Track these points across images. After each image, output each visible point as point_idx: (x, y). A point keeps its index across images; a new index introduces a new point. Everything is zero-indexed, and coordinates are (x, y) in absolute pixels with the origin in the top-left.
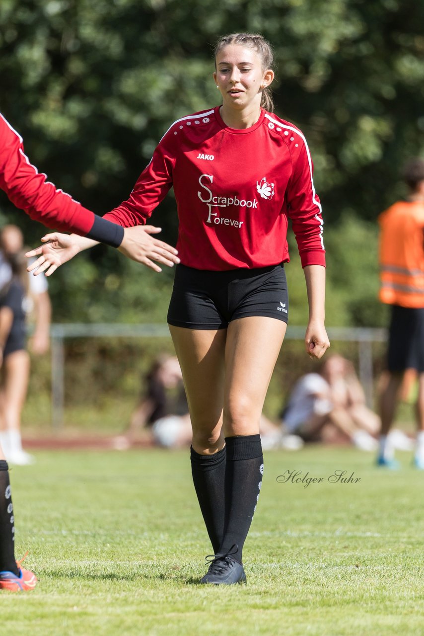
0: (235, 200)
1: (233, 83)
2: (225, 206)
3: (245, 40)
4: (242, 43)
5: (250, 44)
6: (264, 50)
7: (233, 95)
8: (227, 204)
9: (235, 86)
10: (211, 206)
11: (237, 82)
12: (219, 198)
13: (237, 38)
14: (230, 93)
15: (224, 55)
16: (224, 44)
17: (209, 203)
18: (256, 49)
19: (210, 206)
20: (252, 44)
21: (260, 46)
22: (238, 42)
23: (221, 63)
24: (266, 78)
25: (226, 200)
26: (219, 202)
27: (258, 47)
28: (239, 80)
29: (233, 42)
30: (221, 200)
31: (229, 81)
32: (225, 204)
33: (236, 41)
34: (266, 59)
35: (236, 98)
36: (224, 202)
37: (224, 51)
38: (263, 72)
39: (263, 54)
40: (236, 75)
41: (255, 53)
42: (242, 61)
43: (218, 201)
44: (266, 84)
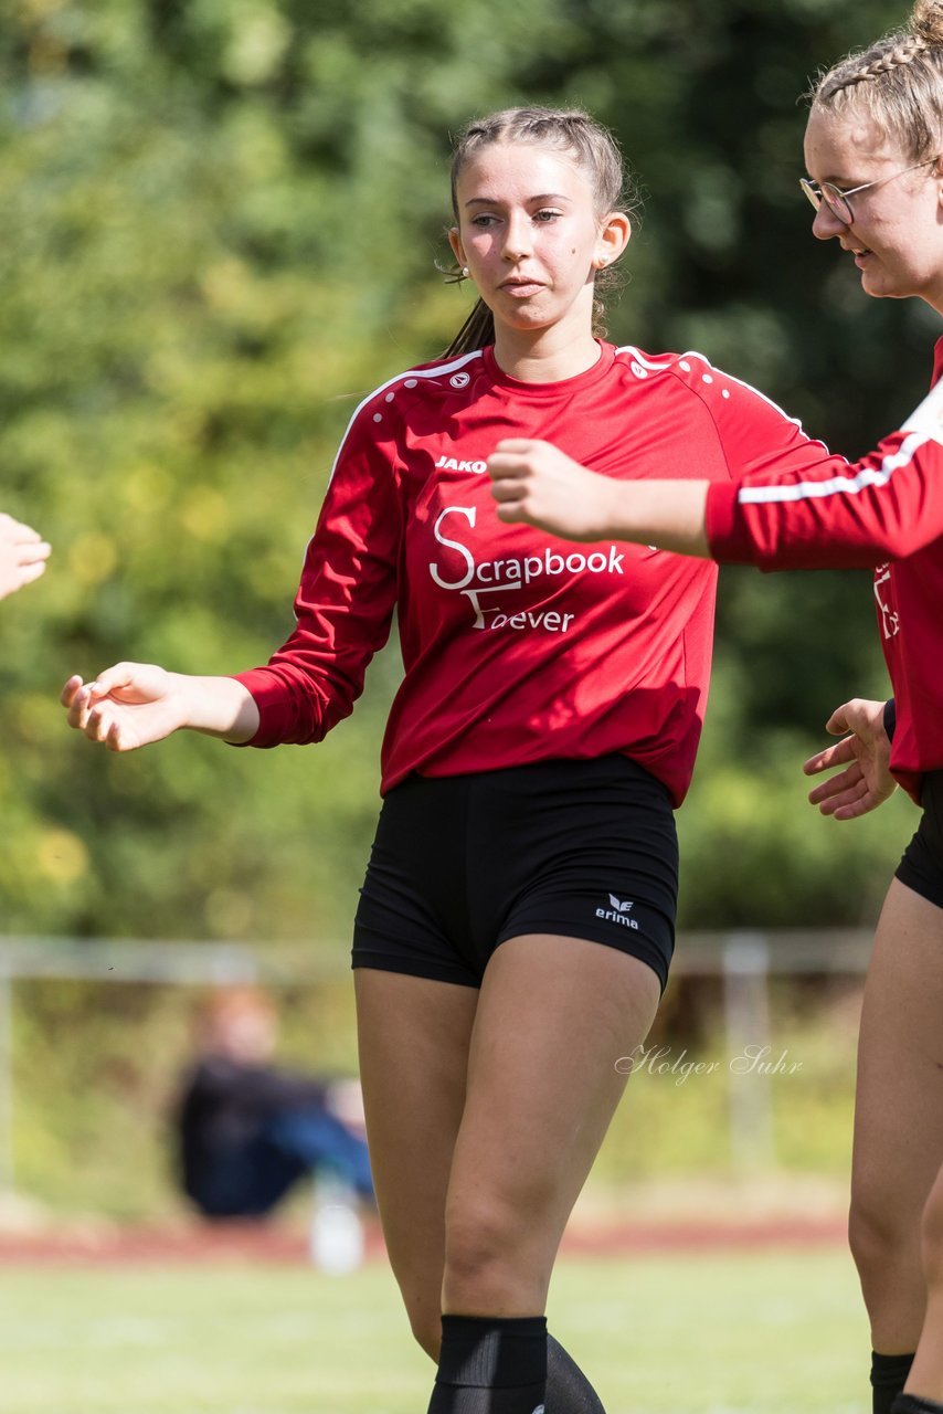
0: (548, 560)
1: (511, 260)
2: (517, 585)
3: (539, 129)
4: (531, 137)
5: (554, 139)
6: (596, 154)
7: (517, 291)
8: (523, 578)
9: (519, 269)
10: (478, 594)
11: (524, 256)
12: (497, 565)
13: (514, 122)
14: (506, 288)
15: (480, 178)
16: (478, 144)
17: (469, 587)
18: (573, 152)
19: (472, 594)
20: (563, 139)
21: (584, 145)
22: (517, 135)
23: (473, 201)
24: (608, 236)
25: (518, 567)
26: (497, 577)
27: (579, 146)
28: (528, 250)
29: (503, 135)
30: (503, 569)
31: (502, 254)
32: (516, 580)
33: (512, 132)
34: (604, 182)
35: (525, 300)
36: (513, 572)
37: (481, 163)
38: (600, 218)
39: (595, 168)
40: (522, 234)
41: (573, 166)
42: (536, 193)
43: (494, 577)
44: (608, 253)
